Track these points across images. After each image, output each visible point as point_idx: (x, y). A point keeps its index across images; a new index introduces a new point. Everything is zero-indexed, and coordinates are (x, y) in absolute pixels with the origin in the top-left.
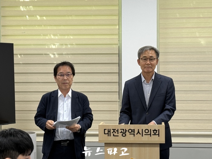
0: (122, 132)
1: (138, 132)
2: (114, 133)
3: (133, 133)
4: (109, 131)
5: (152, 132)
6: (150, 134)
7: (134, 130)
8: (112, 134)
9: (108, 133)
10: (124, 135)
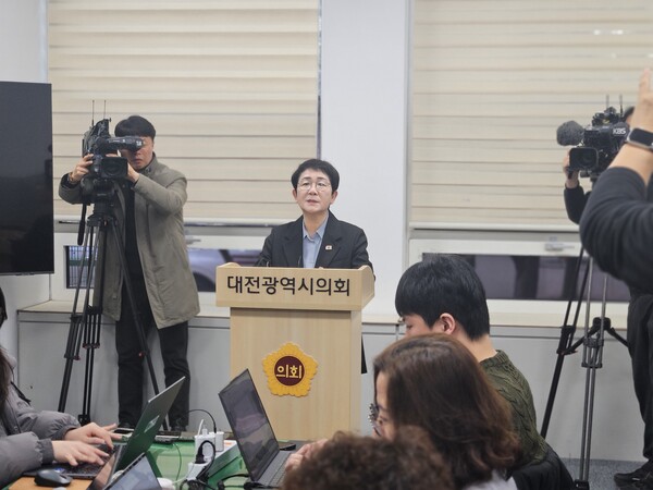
0: (266, 284)
1: (303, 285)
2: (249, 285)
3: (291, 286)
4: (239, 281)
5: (333, 284)
6: (330, 290)
7: (293, 280)
8: (245, 289)
9: (236, 287)
10: (271, 291)
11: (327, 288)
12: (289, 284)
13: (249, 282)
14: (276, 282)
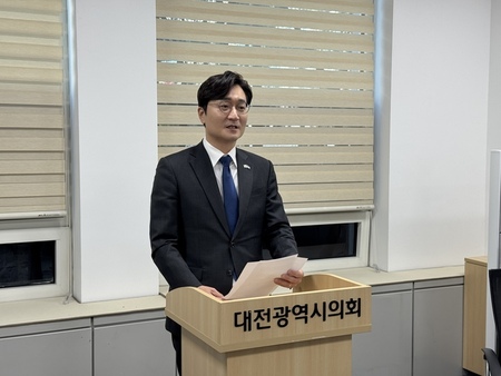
11: (339, 311)
12: (301, 312)
13: (259, 316)
14: (288, 311)
